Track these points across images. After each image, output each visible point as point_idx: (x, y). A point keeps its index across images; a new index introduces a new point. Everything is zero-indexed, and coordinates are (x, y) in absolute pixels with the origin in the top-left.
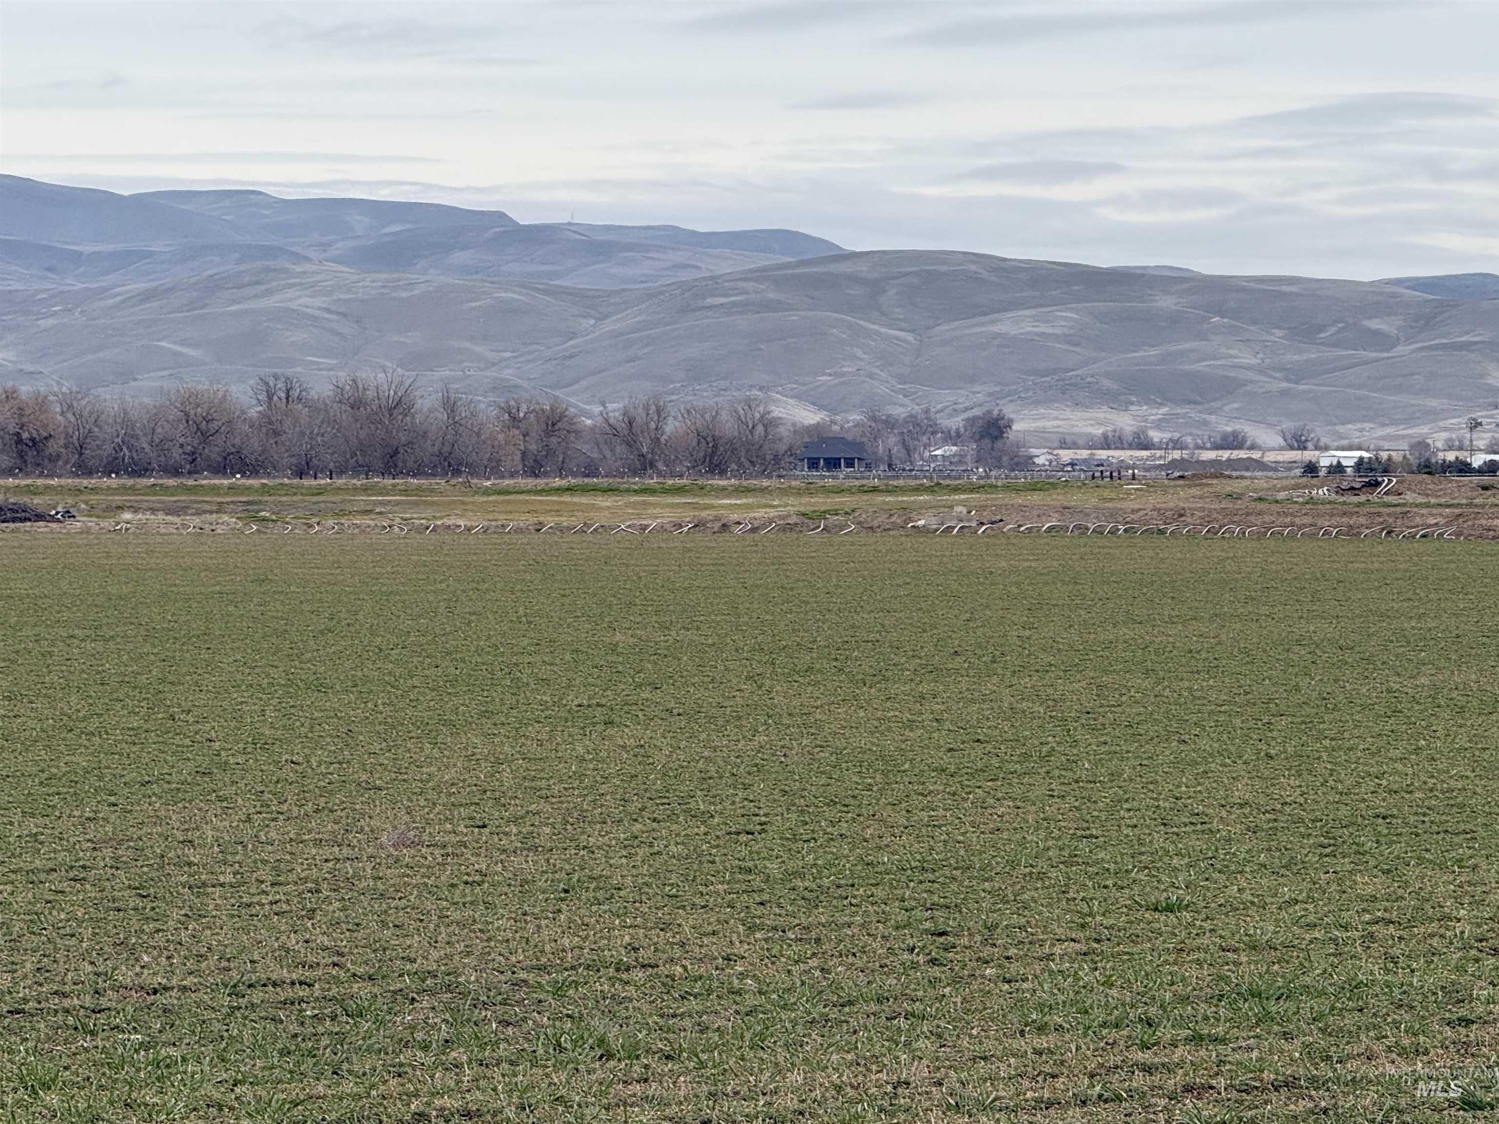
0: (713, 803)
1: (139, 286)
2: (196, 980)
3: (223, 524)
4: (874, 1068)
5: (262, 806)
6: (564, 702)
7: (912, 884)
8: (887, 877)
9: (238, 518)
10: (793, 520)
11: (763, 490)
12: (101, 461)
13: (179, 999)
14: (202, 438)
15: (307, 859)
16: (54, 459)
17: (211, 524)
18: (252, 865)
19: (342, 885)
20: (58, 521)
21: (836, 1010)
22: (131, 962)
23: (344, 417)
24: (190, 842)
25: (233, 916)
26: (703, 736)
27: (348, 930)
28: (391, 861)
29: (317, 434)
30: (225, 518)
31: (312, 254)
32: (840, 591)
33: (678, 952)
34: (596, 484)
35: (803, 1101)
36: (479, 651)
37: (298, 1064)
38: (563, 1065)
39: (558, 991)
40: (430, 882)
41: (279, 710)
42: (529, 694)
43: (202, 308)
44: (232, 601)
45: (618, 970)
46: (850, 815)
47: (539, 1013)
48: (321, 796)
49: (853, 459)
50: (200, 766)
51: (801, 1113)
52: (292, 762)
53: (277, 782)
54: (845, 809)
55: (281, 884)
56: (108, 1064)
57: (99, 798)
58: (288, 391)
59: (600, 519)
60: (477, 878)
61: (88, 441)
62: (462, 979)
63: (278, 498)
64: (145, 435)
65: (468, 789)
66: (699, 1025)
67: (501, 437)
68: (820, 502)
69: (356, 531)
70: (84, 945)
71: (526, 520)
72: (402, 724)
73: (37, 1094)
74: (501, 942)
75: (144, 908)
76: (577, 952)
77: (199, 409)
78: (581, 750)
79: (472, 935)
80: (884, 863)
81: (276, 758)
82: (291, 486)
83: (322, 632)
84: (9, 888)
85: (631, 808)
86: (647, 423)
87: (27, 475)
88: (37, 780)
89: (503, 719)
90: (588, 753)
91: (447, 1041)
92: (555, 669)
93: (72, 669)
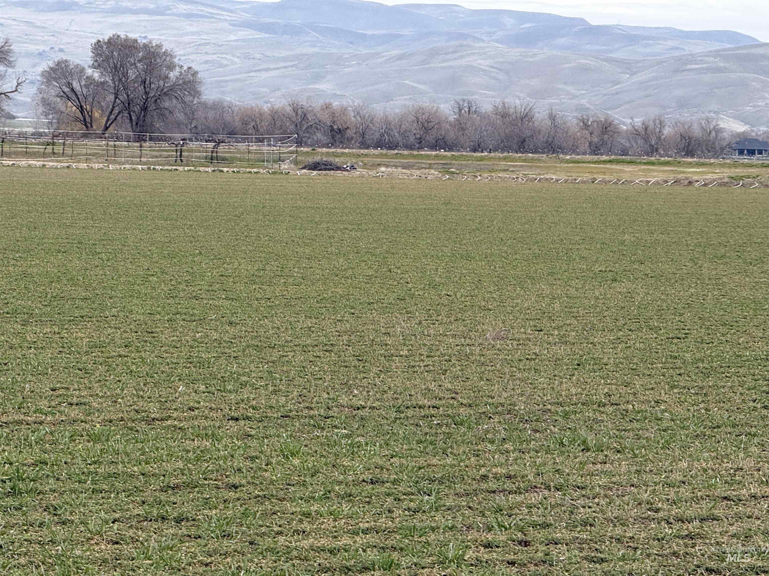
0: (663, 323)
1: (395, 52)
2: (379, 404)
3: (431, 174)
4: (725, 460)
5: (428, 317)
6: (593, 269)
7: (760, 367)
8: (748, 363)
9: (439, 172)
10: (726, 180)
11: (711, 164)
12: (374, 141)
13: (370, 413)
14: (425, 131)
15: (447, 344)
16: (350, 139)
17: (425, 174)
18: (418, 346)
19: (463, 358)
20: (348, 170)
21: (710, 430)
22: (349, 393)
23: (498, 121)
24: (388, 333)
25: (404, 372)
26: (662, 288)
27: (463, 381)
28: (490, 346)
29: (484, 130)
30: (433, 171)
31: (484, 38)
32: (746, 217)
33: (631, 398)
34: (623, 159)
35: (685, 476)
36: (553, 242)
37: (425, 448)
38: (562, 453)
39: (566, 415)
40: (509, 358)
41: (445, 269)
42: (575, 264)
43: (428, 64)
44: (430, 213)
45: (599, 406)
46: (733, 331)
47: (554, 426)
48: (459, 312)
49: (762, 150)
50: (400, 296)
51: (684, 483)
52: (448, 295)
53: (438, 305)
54: (731, 328)
55: (432, 357)
56: (328, 444)
57: (346, 310)
58: (469, 108)
59: (625, 177)
60: (533, 357)
61: (367, 130)
62: (516, 408)
63: (460, 162)
64: (396, 128)
65: (536, 311)
66: (637, 435)
67: (578, 134)
68: (739, 171)
69: (500, 180)
70: (325, 384)
71: (587, 177)
72: (507, 278)
73: (289, 458)
74: (540, 390)
75: (359, 366)
76: (578, 396)
77: (424, 116)
78: (597, 294)
79: (526, 385)
80: (747, 356)
81: (439, 293)
82: (467, 156)
83: (473, 230)
84: (292, 354)
85: (619, 323)
86: (654, 129)
87: (336, 147)
88: (315, 300)
89: (559, 276)
90: (601, 295)
91: (504, 439)
92: (591, 252)
93: (343, 245)
